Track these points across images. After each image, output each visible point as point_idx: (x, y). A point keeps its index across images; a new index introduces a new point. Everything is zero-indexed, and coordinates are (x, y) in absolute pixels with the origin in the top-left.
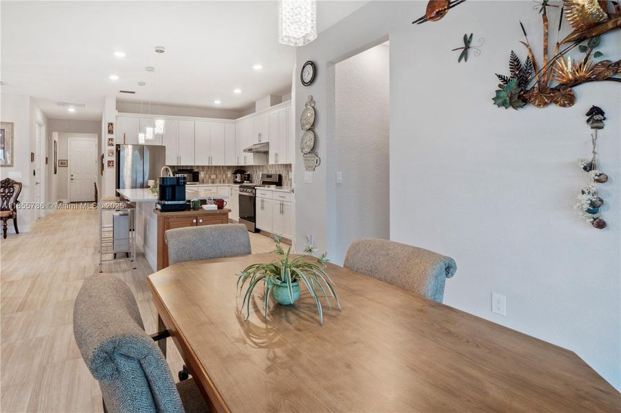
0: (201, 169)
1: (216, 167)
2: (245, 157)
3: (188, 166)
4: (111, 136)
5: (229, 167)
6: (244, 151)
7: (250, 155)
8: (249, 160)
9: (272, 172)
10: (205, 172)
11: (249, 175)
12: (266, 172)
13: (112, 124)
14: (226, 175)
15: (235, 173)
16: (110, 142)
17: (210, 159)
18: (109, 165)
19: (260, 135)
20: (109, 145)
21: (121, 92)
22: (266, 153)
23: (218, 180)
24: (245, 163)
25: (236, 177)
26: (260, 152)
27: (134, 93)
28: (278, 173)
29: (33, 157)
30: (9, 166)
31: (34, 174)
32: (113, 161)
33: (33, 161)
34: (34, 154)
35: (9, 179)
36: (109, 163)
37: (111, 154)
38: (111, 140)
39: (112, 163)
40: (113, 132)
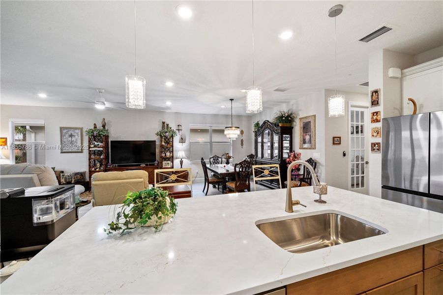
4: (375, 109)
13: (377, 92)
18: (373, 150)
29: (337, 141)
30: (313, 149)
31: (344, 155)
32: (380, 143)
33: (340, 144)
34: (340, 138)
35: (311, 159)
36: (373, 146)
37: (375, 134)
38: (375, 114)
39: (376, 146)
40: (378, 103)
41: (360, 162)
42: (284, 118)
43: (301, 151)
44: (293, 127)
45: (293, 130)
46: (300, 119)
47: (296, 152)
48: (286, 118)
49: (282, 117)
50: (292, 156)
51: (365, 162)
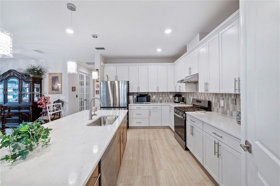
0: (153, 94)
1: (163, 93)
2: (180, 87)
3: (146, 93)
5: (171, 93)
6: (178, 82)
7: (183, 85)
8: (183, 88)
9: (201, 98)
10: (156, 95)
11: (183, 98)
12: (195, 98)
13: (98, 70)
14: (169, 98)
15: (175, 96)
17: (158, 88)
18: (96, 93)
19: (190, 69)
20: (96, 81)
22: (196, 83)
23: (164, 100)
24: (180, 90)
25: (175, 99)
26: (191, 82)
27: (103, 48)
28: (207, 99)
29: (74, 89)
30: (60, 94)
31: (77, 96)
33: (75, 91)
34: (75, 87)
35: (59, 100)
36: (97, 92)
37: (97, 87)
41: (82, 100)
42: (35, 71)
43: (50, 95)
44: (42, 79)
45: (42, 81)
46: (50, 74)
47: (45, 96)
48: (37, 71)
49: (34, 70)
50: (43, 99)
51: (84, 100)
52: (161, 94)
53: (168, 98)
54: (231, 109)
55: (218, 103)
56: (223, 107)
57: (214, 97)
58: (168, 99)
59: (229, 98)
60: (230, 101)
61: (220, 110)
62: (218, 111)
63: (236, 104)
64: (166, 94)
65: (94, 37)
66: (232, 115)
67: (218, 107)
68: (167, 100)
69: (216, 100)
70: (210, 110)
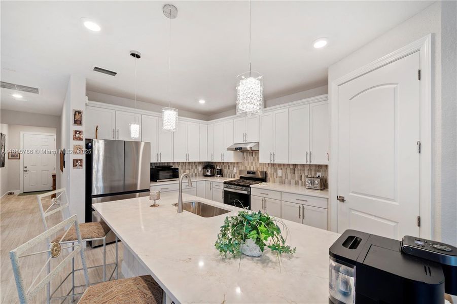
3: (165, 163)
4: (78, 128)
5: (200, 163)
12: (242, 169)
13: (80, 113)
14: (198, 170)
15: (206, 167)
16: (77, 136)
17: (187, 155)
18: (75, 165)
19: (245, 135)
20: (75, 139)
21: (97, 69)
23: (191, 174)
24: (223, 160)
25: (207, 171)
27: (114, 74)
28: (262, 170)
32: (82, 160)
36: (75, 162)
38: (78, 133)
39: (79, 162)
40: (81, 123)
52: (187, 164)
53: (196, 170)
54: (289, 178)
55: (275, 173)
56: (281, 177)
57: (269, 168)
58: (196, 172)
59: (288, 168)
60: (288, 171)
61: (277, 180)
62: (274, 181)
63: (294, 173)
64: (193, 164)
65: (133, 55)
66: (290, 184)
67: (275, 177)
68: (194, 175)
69: (273, 170)
70: (266, 182)
